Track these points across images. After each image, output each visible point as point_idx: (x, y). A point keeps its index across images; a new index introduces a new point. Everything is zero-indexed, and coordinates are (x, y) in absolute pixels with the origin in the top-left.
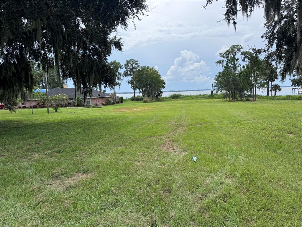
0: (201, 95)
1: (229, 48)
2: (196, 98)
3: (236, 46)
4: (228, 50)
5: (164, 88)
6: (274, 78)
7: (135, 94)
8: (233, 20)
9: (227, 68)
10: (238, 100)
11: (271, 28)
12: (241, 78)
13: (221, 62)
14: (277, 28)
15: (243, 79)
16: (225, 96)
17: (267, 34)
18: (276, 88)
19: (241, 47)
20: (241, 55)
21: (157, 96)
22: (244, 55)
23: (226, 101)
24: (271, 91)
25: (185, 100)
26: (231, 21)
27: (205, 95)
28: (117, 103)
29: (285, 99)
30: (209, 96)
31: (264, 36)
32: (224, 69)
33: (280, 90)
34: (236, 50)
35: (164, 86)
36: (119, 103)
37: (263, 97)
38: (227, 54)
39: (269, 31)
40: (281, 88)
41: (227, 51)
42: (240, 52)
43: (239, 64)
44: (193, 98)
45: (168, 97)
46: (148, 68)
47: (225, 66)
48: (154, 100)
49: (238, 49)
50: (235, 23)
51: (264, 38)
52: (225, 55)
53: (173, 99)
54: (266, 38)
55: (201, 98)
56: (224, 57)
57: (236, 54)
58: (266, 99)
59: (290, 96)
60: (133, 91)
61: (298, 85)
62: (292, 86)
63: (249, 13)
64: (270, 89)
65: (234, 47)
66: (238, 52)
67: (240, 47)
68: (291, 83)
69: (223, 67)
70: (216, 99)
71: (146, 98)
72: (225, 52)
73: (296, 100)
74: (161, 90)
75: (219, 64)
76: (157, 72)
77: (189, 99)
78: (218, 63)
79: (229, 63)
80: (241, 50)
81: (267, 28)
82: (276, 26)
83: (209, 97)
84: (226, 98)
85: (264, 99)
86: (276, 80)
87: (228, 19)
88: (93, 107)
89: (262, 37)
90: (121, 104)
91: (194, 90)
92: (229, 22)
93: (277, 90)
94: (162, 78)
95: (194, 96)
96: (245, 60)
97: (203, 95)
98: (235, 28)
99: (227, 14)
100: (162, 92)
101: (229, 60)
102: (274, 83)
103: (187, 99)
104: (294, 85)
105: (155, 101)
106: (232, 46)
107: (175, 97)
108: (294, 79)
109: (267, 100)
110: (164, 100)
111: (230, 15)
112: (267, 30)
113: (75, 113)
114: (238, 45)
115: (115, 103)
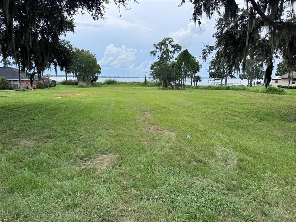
0: (135, 82)
1: (162, 40)
2: (131, 85)
3: (168, 38)
4: (161, 41)
5: (99, 73)
6: (197, 70)
7: (67, 77)
8: (199, 19)
9: (162, 58)
10: (169, 89)
11: (220, 29)
12: (173, 69)
13: (155, 52)
14: (225, 30)
15: (176, 70)
16: (158, 85)
17: (217, 34)
18: (198, 79)
19: (173, 40)
20: (171, 47)
21: (92, 81)
22: (174, 48)
23: (160, 89)
24: (193, 81)
25: (120, 86)
26: (197, 21)
27: (139, 82)
28: (50, 86)
29: (207, 89)
30: (143, 83)
31: (215, 36)
32: (159, 59)
33: (200, 81)
34: (168, 42)
35: (99, 71)
36: (52, 87)
37: (189, 87)
38: (160, 46)
39: (219, 32)
40: (201, 79)
41: (160, 43)
42: (171, 44)
43: (172, 56)
44: (128, 85)
45: (103, 83)
46: (83, 51)
47: (160, 57)
48: (90, 85)
49: (169, 42)
50: (200, 23)
51: (215, 37)
52: (158, 47)
53: (109, 85)
54: (216, 38)
55: (136, 85)
56: (157, 48)
57: (167, 46)
58: (191, 88)
59: (210, 86)
60: (65, 75)
61: (214, 77)
62: (210, 78)
63: (210, 15)
64: (193, 80)
65: (166, 39)
66: (169, 44)
67: (171, 40)
68: (209, 75)
69: (159, 58)
70: (149, 86)
71: (81, 83)
72: (158, 43)
73: (215, 90)
74: (97, 75)
75: (153, 54)
76: (93, 57)
77: (124, 86)
78: (151, 53)
79: (164, 54)
80: (172, 43)
81: (218, 29)
82: (224, 29)
83: (143, 85)
84: (160, 86)
85: (190, 88)
86: (198, 72)
87: (195, 18)
88: (24, 90)
89: (213, 36)
90: (54, 88)
91: (124, 77)
92: (195, 22)
93: (198, 81)
94: (98, 63)
95: (129, 83)
96: (174, 53)
97: (138, 83)
98: (200, 26)
99: (194, 14)
100: (97, 77)
101: (164, 52)
102: (197, 75)
103: (122, 86)
104: (211, 77)
105: (91, 87)
106: (165, 38)
107: (110, 83)
108: (212, 72)
109: (193, 89)
110: (99, 85)
111: (197, 15)
112: (218, 31)
113: (6, 96)
114: (170, 38)
115: (48, 87)
